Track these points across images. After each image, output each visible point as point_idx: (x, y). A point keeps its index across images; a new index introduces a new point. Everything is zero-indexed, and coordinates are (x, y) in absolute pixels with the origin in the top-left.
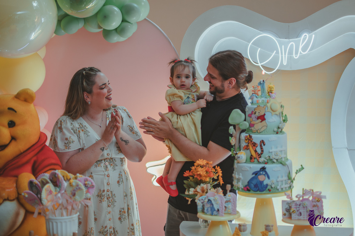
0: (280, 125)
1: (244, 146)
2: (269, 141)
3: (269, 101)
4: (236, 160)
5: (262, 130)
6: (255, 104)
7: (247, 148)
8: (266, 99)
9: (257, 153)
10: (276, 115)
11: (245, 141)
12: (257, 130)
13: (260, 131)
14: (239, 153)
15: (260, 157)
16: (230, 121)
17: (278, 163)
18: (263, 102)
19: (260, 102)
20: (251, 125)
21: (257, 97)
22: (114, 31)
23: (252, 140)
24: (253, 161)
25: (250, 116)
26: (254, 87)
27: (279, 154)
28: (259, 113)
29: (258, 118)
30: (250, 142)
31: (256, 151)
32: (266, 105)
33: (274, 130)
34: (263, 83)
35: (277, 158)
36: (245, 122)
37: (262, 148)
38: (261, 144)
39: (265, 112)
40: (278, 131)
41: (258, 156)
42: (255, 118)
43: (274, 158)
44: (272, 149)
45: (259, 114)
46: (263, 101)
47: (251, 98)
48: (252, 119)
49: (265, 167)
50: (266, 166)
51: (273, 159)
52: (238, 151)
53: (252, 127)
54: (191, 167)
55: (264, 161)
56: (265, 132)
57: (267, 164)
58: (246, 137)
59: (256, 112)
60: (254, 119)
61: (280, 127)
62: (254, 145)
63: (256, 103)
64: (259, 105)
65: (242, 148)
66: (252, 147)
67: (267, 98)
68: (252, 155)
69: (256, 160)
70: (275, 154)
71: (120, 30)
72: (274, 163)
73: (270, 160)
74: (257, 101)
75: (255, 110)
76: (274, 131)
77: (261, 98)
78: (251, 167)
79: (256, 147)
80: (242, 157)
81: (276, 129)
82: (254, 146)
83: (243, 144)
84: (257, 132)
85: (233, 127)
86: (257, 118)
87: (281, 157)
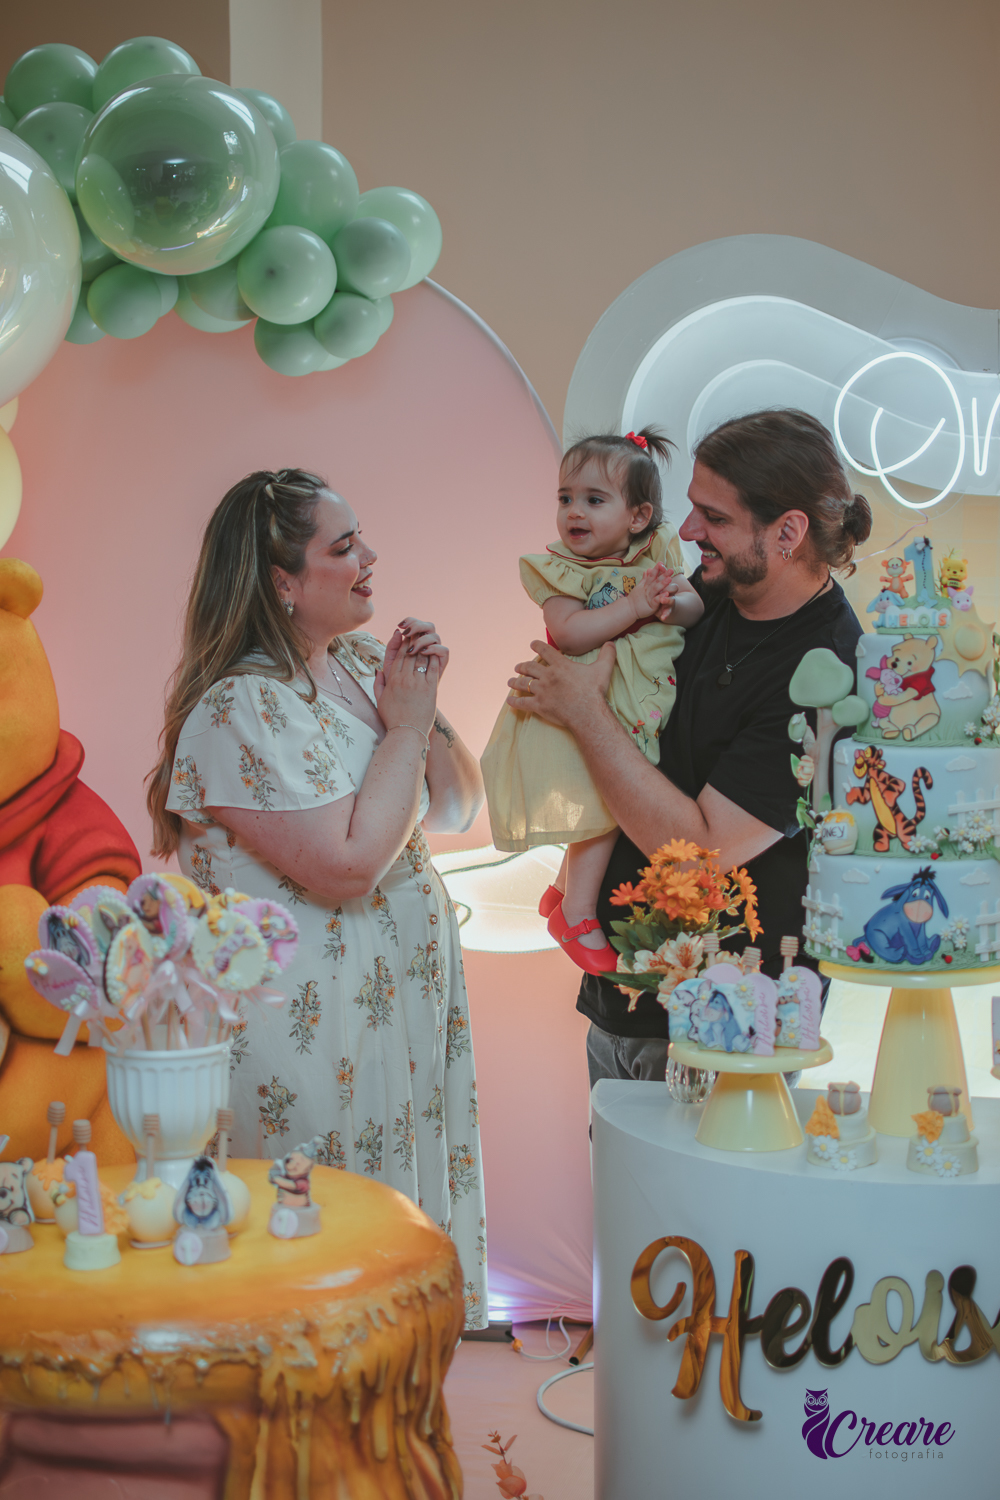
1: (848, 790)
2: (946, 770)
4: (819, 840)
5: (921, 728)
7: (862, 800)
9: (900, 816)
11: (856, 769)
12: (901, 728)
13: (915, 735)
14: (829, 816)
15: (914, 832)
16: (797, 693)
17: (979, 853)
20: (881, 711)
23: (880, 767)
24: (886, 847)
26: (890, 564)
27: (982, 823)
28: (910, 663)
29: (906, 684)
30: (873, 773)
31: (895, 810)
33: (970, 730)
35: (976, 834)
36: (854, 698)
37: (920, 799)
38: (918, 783)
39: (934, 660)
40: (978, 734)
41: (905, 827)
42: (893, 682)
43: (965, 836)
44: (956, 802)
45: (910, 667)
47: (880, 607)
48: (884, 690)
49: (931, 871)
51: (961, 838)
52: (826, 810)
53: (882, 716)
54: (639, 871)
55: (929, 848)
56: (932, 738)
57: (940, 858)
58: (860, 756)
59: (898, 660)
60: (892, 688)
62: (891, 785)
64: (911, 635)
65: (840, 796)
66: (882, 794)
68: (879, 826)
70: (968, 822)
72: (963, 857)
73: (950, 846)
75: (893, 653)
77: (915, 608)
78: (880, 869)
79: (897, 794)
80: (843, 832)
82: (890, 789)
83: (848, 782)
85: (806, 716)
86: (899, 684)
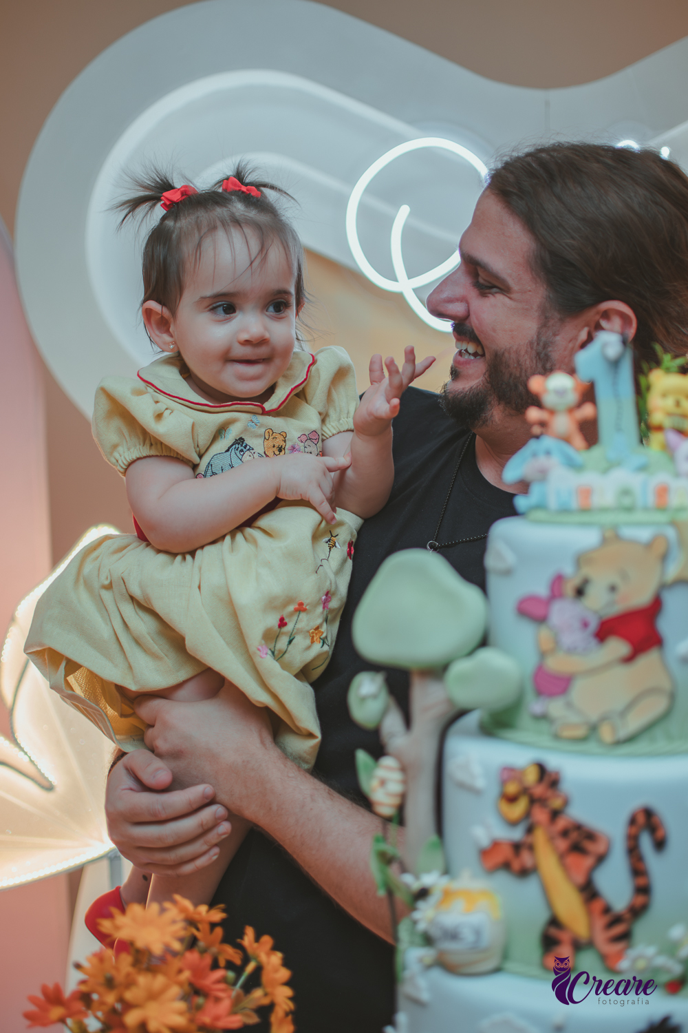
1: (485, 842)
5: (634, 721)
6: (563, 517)
7: (516, 865)
9: (597, 906)
11: (505, 807)
12: (594, 717)
13: (622, 734)
16: (369, 637)
23: (556, 805)
28: (613, 589)
29: (605, 631)
30: (540, 815)
31: (589, 892)
36: (492, 656)
37: (638, 870)
38: (635, 837)
39: (662, 583)
45: (614, 596)
48: (557, 642)
53: (552, 696)
56: (653, 739)
57: (682, 991)
58: (513, 779)
59: (586, 582)
60: (574, 637)
62: (581, 842)
66: (562, 859)
68: (554, 922)
69: (586, 959)
75: (577, 567)
79: (588, 862)
80: (478, 934)
82: (578, 848)
84: (593, 737)
86: (591, 631)
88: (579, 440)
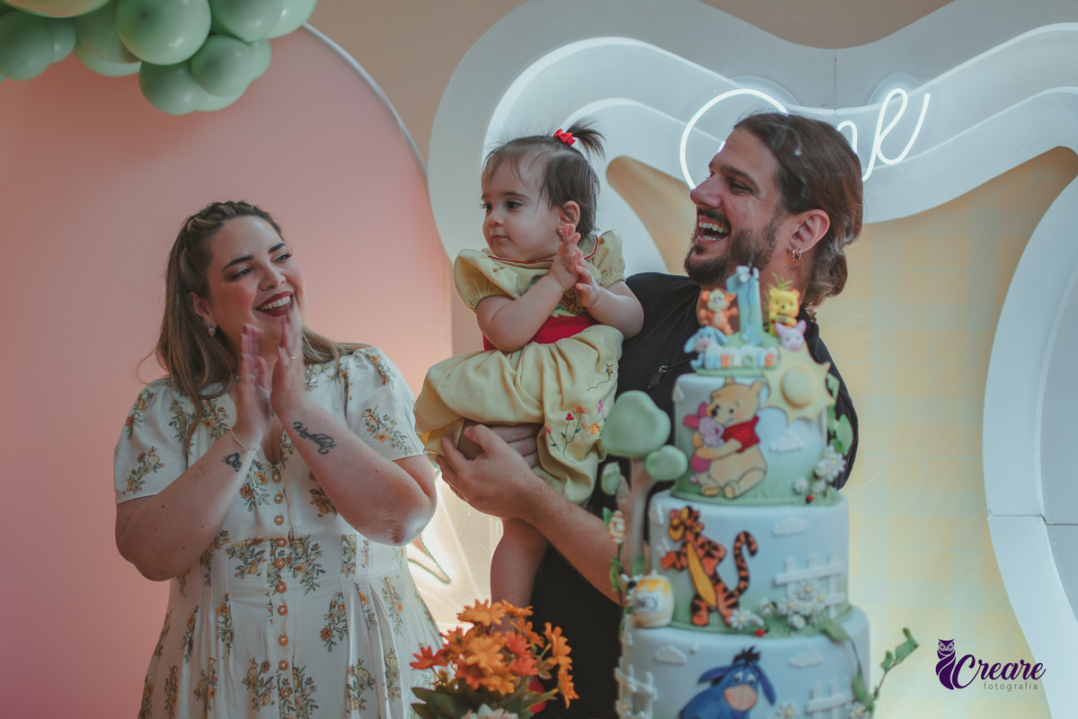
0: (822, 464)
1: (663, 554)
2: (774, 535)
3: (774, 360)
4: (630, 611)
5: (744, 486)
6: (713, 372)
7: (678, 565)
8: (764, 352)
9: (720, 587)
10: (806, 420)
11: (672, 532)
12: (722, 484)
13: (737, 493)
14: (642, 582)
15: (735, 605)
17: (809, 628)
18: (747, 362)
19: (737, 362)
20: (698, 464)
21: (721, 343)
22: (181, 72)
23: (698, 529)
24: (704, 621)
25: (693, 422)
27: (814, 593)
28: (731, 411)
29: (728, 434)
30: (690, 537)
31: (715, 579)
32: (763, 376)
33: (798, 488)
34: (749, 281)
35: (807, 607)
36: (670, 450)
37: (741, 567)
38: (740, 549)
39: (759, 408)
40: (810, 491)
41: (727, 598)
42: (713, 431)
43: (797, 609)
44: (784, 568)
45: (732, 416)
46: (750, 358)
48: (702, 440)
49: (755, 651)
50: (760, 644)
51: (791, 612)
52: (638, 574)
53: (701, 471)
55: (753, 623)
56: (755, 497)
57: (766, 636)
58: (675, 516)
59: (717, 407)
60: (712, 438)
61: (820, 473)
62: (710, 551)
63: (716, 369)
64: (733, 378)
65: (656, 562)
66: (701, 561)
67: (766, 348)
68: (697, 597)
69: (714, 618)
70: (798, 594)
71: (201, 68)
72: (793, 634)
73: (779, 621)
74: (725, 358)
75: (712, 398)
76: (796, 492)
77: (739, 347)
78: (696, 648)
79: (715, 561)
80: (656, 603)
81: (803, 484)
82: (709, 555)
83: (663, 545)
84: (721, 494)
85: (619, 466)
87: (822, 607)
88: (728, 328)
